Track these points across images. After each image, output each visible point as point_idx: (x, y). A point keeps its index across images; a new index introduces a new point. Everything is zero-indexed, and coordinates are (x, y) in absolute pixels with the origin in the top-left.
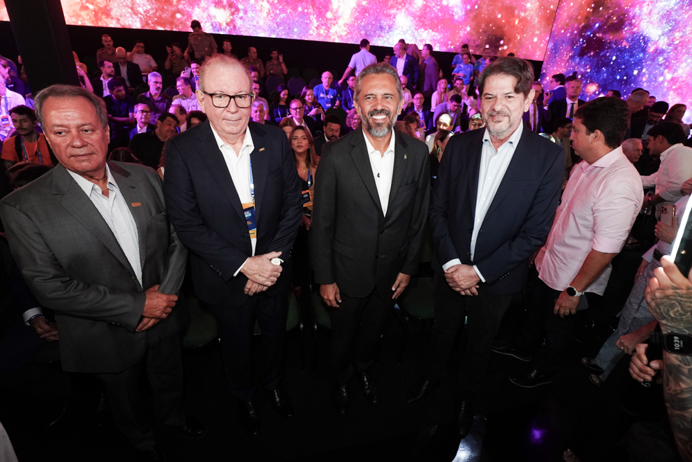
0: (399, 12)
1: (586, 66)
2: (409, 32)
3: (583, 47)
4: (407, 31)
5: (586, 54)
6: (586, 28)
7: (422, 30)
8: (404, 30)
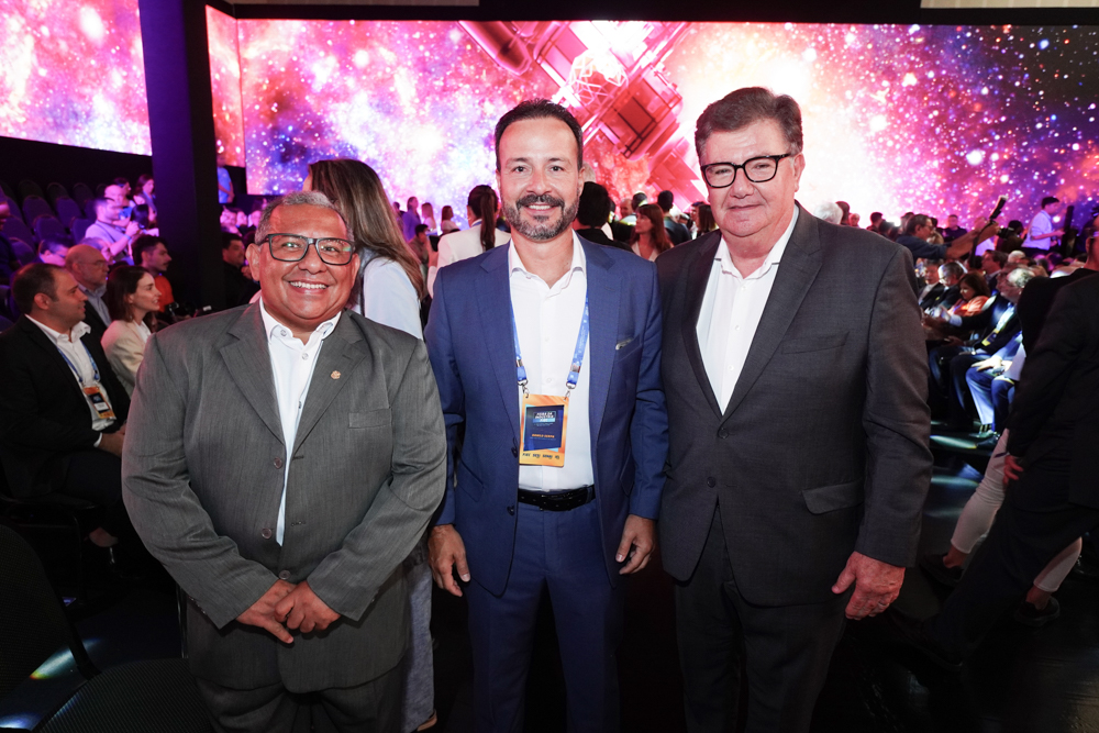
0: (95, 91)
1: (295, 174)
2: (115, 124)
3: (282, 153)
4: (111, 121)
5: (289, 160)
6: (276, 130)
7: (130, 121)
8: (108, 120)
